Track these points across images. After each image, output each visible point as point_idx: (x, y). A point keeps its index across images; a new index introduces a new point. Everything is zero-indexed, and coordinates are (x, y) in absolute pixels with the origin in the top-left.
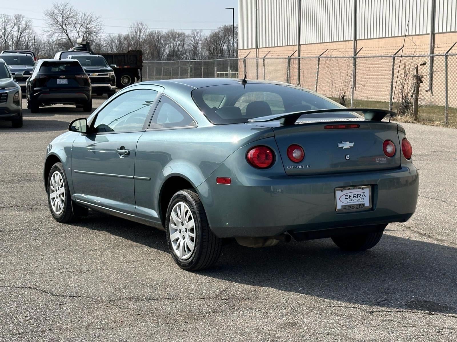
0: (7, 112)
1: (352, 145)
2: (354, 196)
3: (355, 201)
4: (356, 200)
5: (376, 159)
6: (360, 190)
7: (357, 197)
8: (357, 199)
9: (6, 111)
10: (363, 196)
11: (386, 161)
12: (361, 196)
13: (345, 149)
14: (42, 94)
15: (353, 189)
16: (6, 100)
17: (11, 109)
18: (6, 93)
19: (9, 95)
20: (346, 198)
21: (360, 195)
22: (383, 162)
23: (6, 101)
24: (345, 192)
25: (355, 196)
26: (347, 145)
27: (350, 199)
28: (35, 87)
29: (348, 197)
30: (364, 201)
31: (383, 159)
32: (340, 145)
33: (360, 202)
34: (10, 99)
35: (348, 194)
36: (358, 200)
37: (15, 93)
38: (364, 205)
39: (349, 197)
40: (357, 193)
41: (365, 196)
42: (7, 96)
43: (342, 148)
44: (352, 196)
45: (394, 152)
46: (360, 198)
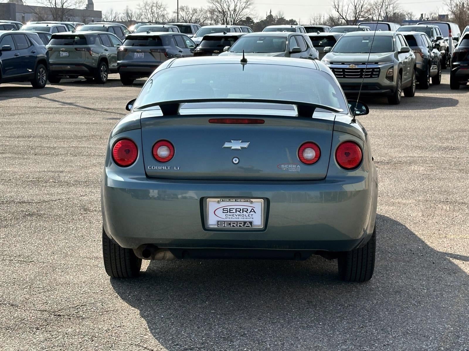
0: (378, 88)
1: (245, 145)
2: (237, 210)
3: (238, 217)
4: (239, 215)
6: (248, 204)
7: (241, 212)
8: (241, 214)
9: (376, 87)
10: (251, 211)
11: (300, 169)
12: (249, 212)
13: (233, 150)
14: (460, 69)
16: (378, 75)
17: (383, 84)
18: (379, 68)
19: (381, 70)
20: (224, 212)
23: (378, 77)
24: (224, 204)
25: (239, 210)
26: (236, 145)
27: (230, 214)
28: (455, 62)
30: (253, 218)
32: (227, 145)
33: (247, 218)
34: (383, 74)
35: (229, 208)
37: (389, 68)
38: (251, 223)
39: (230, 211)
40: (242, 208)
41: (254, 211)
42: (379, 72)
43: (230, 148)
44: (234, 211)
45: (317, 159)
46: (247, 214)
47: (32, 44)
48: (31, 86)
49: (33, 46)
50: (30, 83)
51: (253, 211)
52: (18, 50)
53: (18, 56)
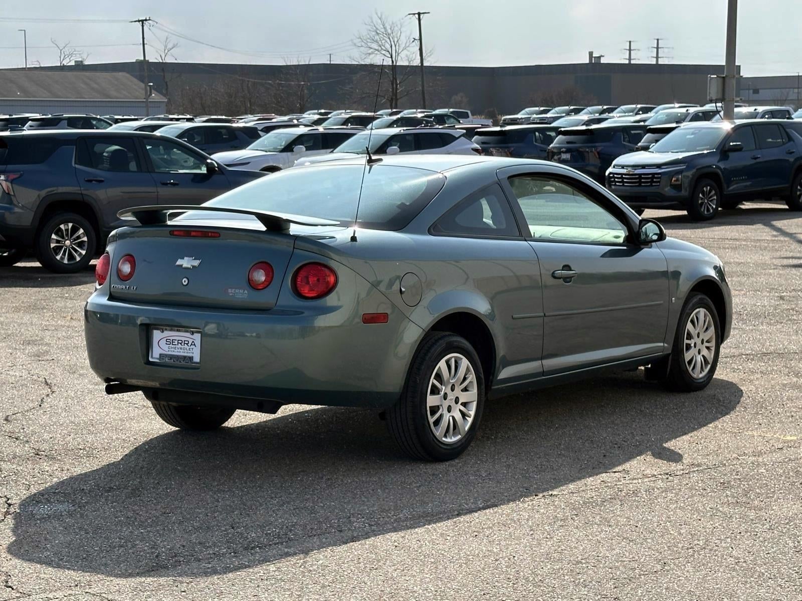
1: (196, 263)
2: (179, 342)
3: (179, 350)
4: (181, 348)
5: (230, 291)
6: (188, 335)
7: (183, 344)
10: (191, 345)
11: (246, 295)
12: (189, 345)
13: (184, 268)
15: (178, 331)
20: (167, 343)
21: (187, 342)
22: (239, 296)
24: (167, 333)
25: (181, 342)
26: (188, 263)
27: (173, 346)
29: (170, 342)
30: (192, 353)
31: (241, 291)
32: (179, 262)
33: (187, 353)
35: (171, 338)
36: (184, 349)
39: (172, 342)
40: (183, 339)
41: (195, 345)
43: (182, 266)
44: (177, 342)
45: (268, 283)
46: (188, 348)
47: (790, 139)
48: (787, 207)
49: (792, 142)
50: (784, 202)
51: (193, 344)
52: (761, 149)
53: (758, 160)
